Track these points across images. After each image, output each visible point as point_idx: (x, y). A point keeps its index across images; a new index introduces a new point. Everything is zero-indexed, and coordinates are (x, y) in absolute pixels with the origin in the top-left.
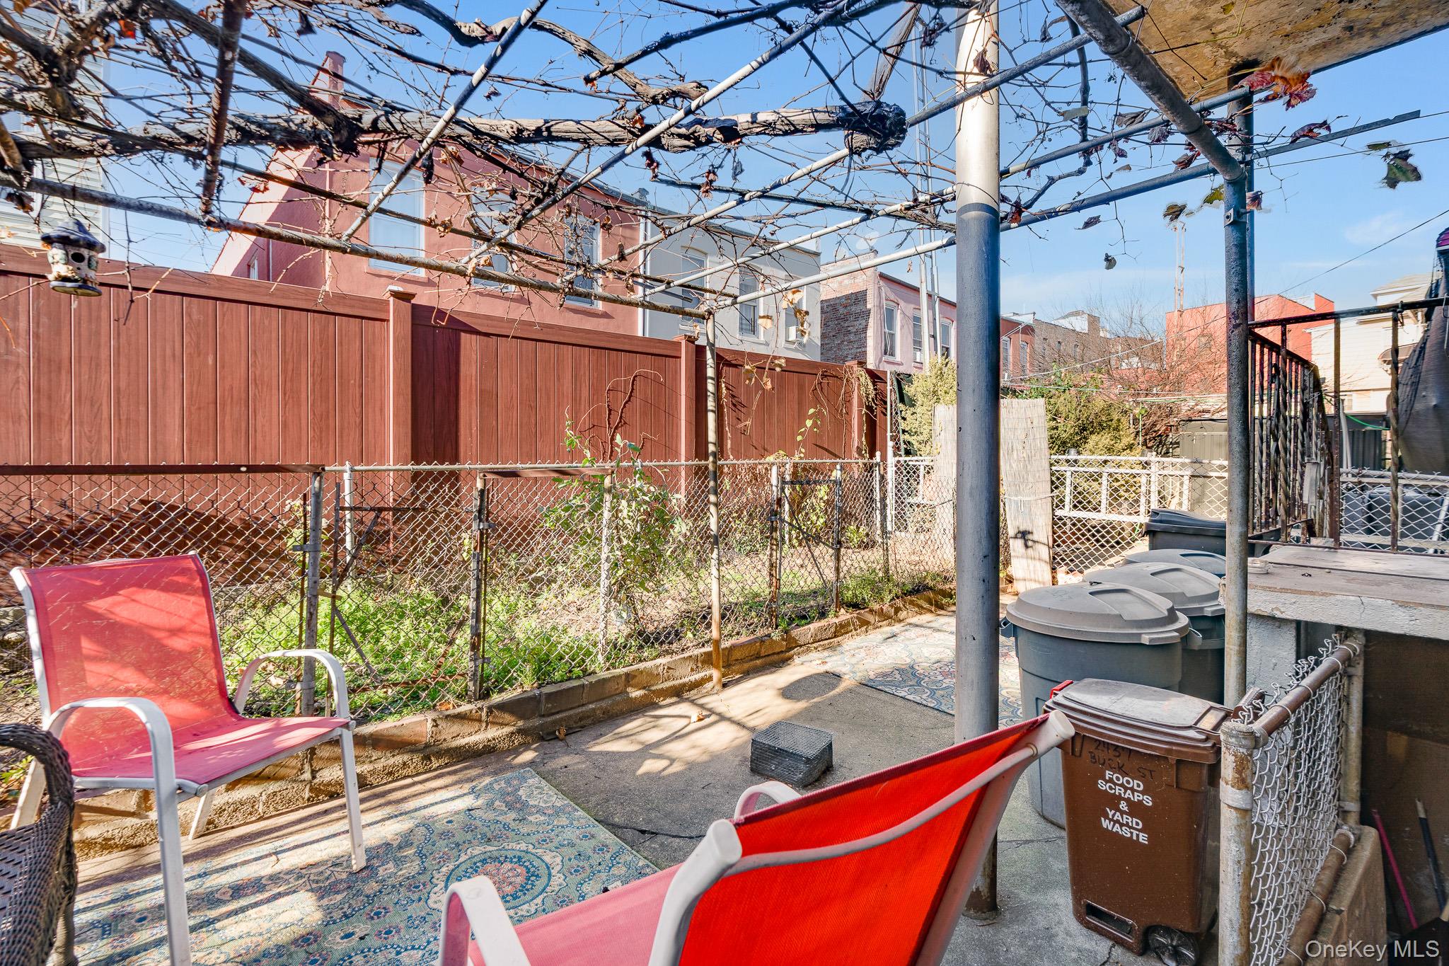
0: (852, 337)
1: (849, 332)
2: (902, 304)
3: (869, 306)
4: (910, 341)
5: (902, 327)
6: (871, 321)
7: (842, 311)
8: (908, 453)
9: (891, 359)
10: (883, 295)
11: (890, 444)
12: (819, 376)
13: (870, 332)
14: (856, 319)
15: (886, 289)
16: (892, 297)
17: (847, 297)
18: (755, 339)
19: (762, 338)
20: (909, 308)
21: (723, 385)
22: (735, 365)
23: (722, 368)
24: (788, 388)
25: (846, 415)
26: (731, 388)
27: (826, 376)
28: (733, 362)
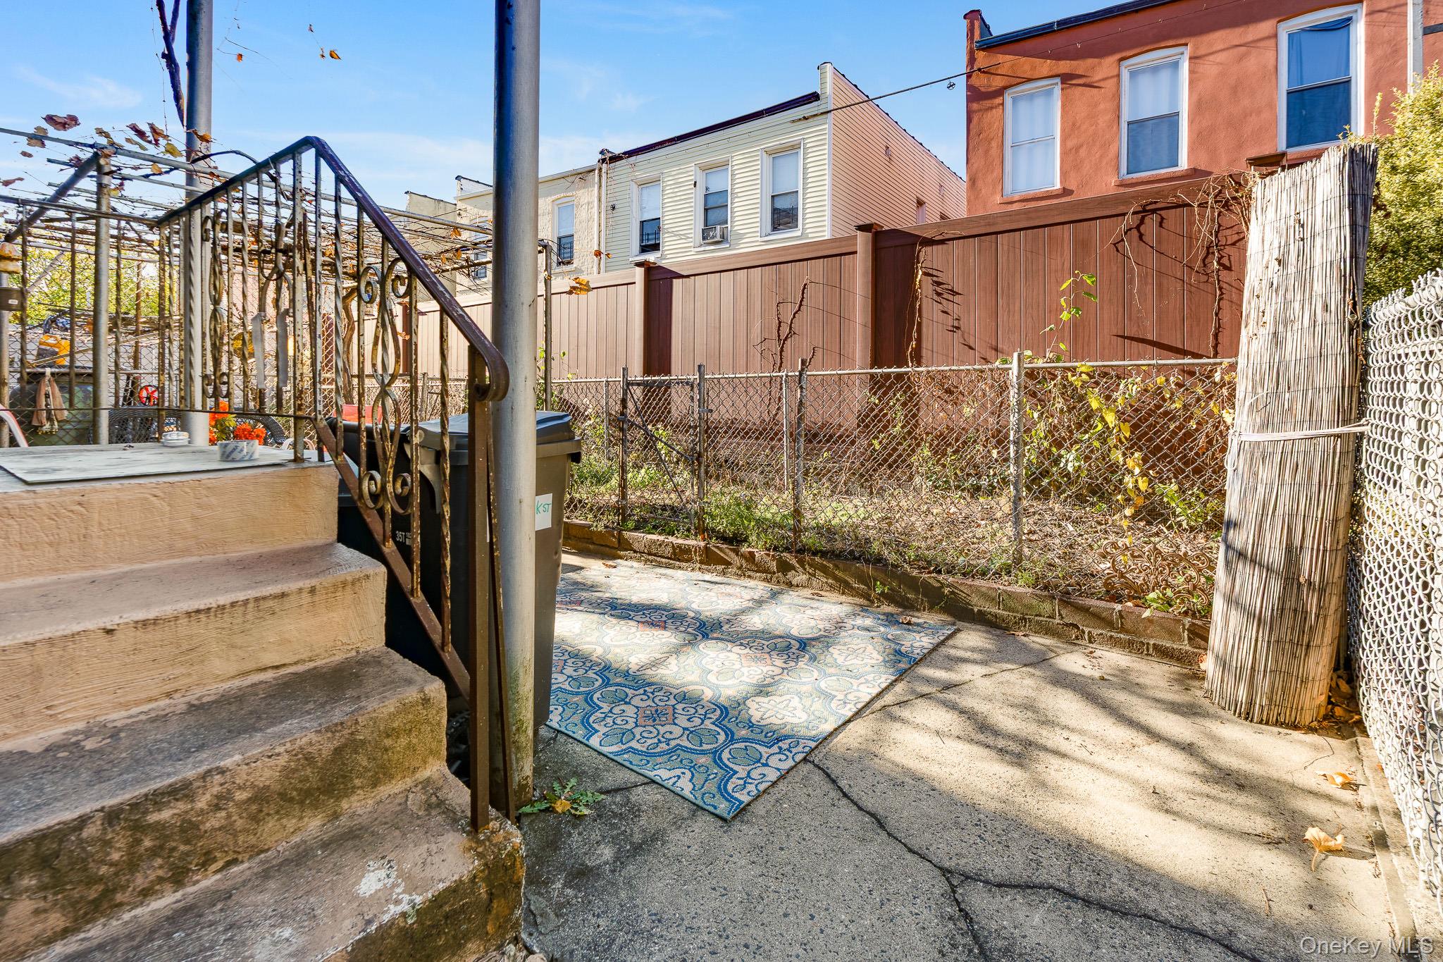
12: (1130, 214)
21: (920, 273)
22: (942, 242)
23: (920, 251)
24: (1050, 252)
25: (1224, 273)
26: (935, 273)
27: (1154, 211)
28: (936, 238)
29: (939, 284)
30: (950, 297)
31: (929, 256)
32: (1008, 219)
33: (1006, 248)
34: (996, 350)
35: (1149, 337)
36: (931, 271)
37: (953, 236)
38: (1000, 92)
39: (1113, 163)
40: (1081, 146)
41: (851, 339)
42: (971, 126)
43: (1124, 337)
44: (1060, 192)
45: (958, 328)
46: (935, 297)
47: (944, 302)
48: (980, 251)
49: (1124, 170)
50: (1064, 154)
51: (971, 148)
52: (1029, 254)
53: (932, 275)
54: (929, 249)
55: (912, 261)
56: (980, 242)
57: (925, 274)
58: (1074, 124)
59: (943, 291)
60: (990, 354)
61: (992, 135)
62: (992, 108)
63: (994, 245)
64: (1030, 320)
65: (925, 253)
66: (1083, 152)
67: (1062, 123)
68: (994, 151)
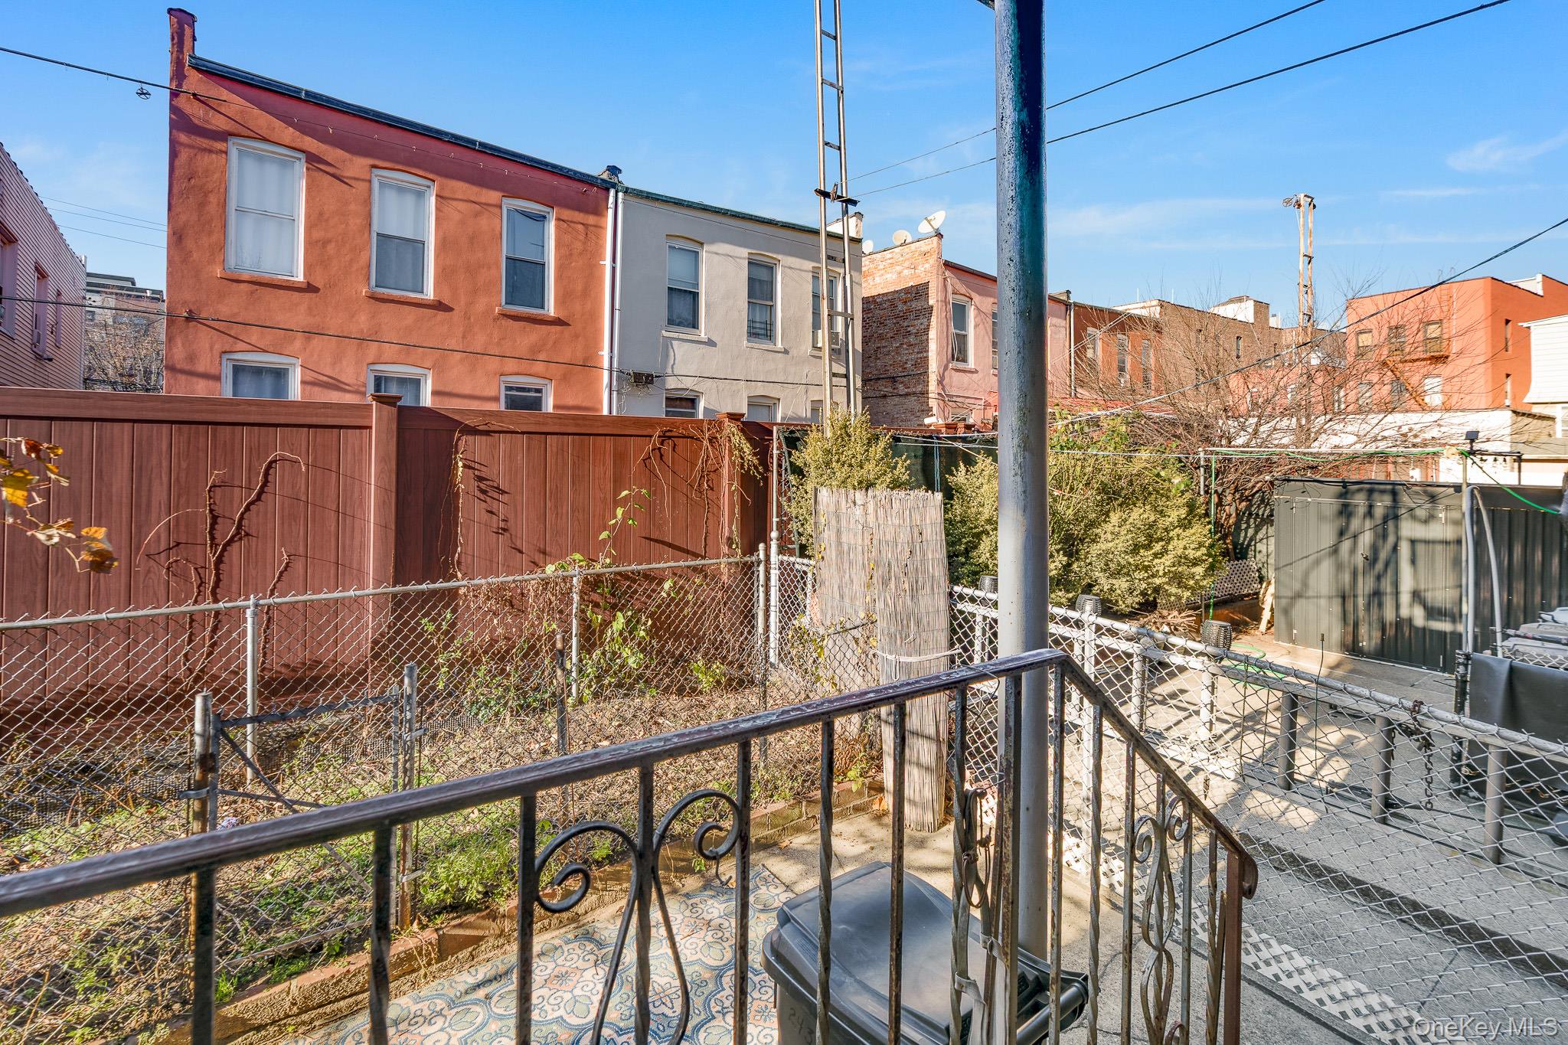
0: (912, 339)
1: (909, 333)
2: (977, 298)
3: (931, 302)
4: (988, 342)
5: (976, 326)
6: (934, 319)
7: (900, 307)
8: (803, 551)
9: (961, 365)
10: (950, 289)
11: (774, 534)
12: (655, 437)
13: (933, 334)
14: (917, 317)
15: (953, 280)
16: (963, 290)
17: (907, 291)
18: (771, 347)
19: (779, 345)
20: (987, 303)
21: (460, 464)
22: (487, 433)
23: (459, 439)
24: (594, 460)
25: (710, 492)
26: (477, 466)
27: (670, 438)
28: (481, 428)
29: (480, 479)
30: (496, 495)
31: (469, 448)
32: (558, 421)
33: (554, 449)
34: (544, 553)
35: (666, 540)
36: (473, 464)
37: (500, 429)
38: (224, 136)
39: (364, 272)
40: (329, 241)
41: (357, 543)
42: (177, 163)
43: (651, 540)
44: (304, 286)
45: (504, 530)
46: (477, 493)
47: (488, 499)
48: (528, 448)
49: (373, 282)
50: (310, 244)
51: (175, 190)
52: (576, 459)
53: (474, 469)
54: (470, 438)
55: (450, 450)
56: (529, 439)
57: (465, 466)
58: (321, 214)
59: (487, 488)
60: (539, 558)
61: (210, 186)
62: (210, 151)
63: (543, 445)
64: (576, 523)
65: (465, 442)
66: (331, 249)
67: (307, 208)
68: (212, 208)
